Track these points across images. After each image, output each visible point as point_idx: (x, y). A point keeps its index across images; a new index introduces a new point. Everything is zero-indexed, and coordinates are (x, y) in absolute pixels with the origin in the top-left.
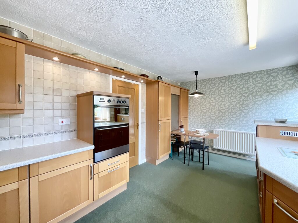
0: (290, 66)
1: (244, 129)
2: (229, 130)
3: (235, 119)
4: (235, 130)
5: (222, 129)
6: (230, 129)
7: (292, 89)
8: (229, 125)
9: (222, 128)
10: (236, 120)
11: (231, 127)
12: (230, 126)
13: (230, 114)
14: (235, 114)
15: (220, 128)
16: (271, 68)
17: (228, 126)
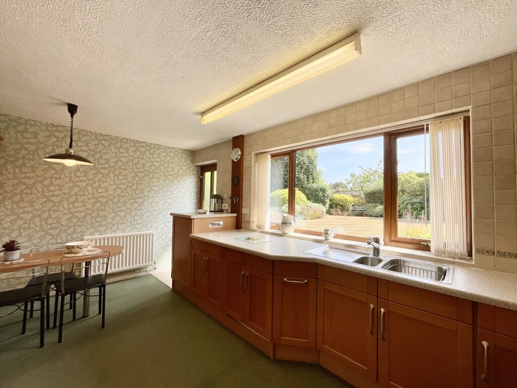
0: (184, 150)
1: (136, 228)
2: (114, 235)
3: (124, 213)
4: (124, 232)
5: (100, 235)
6: (115, 232)
7: (185, 176)
8: (114, 225)
9: (99, 233)
10: (125, 216)
11: (118, 228)
12: (115, 228)
13: (117, 206)
14: (125, 205)
15: (96, 233)
16: (170, 146)
17: (111, 228)
